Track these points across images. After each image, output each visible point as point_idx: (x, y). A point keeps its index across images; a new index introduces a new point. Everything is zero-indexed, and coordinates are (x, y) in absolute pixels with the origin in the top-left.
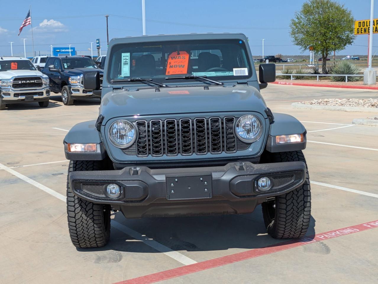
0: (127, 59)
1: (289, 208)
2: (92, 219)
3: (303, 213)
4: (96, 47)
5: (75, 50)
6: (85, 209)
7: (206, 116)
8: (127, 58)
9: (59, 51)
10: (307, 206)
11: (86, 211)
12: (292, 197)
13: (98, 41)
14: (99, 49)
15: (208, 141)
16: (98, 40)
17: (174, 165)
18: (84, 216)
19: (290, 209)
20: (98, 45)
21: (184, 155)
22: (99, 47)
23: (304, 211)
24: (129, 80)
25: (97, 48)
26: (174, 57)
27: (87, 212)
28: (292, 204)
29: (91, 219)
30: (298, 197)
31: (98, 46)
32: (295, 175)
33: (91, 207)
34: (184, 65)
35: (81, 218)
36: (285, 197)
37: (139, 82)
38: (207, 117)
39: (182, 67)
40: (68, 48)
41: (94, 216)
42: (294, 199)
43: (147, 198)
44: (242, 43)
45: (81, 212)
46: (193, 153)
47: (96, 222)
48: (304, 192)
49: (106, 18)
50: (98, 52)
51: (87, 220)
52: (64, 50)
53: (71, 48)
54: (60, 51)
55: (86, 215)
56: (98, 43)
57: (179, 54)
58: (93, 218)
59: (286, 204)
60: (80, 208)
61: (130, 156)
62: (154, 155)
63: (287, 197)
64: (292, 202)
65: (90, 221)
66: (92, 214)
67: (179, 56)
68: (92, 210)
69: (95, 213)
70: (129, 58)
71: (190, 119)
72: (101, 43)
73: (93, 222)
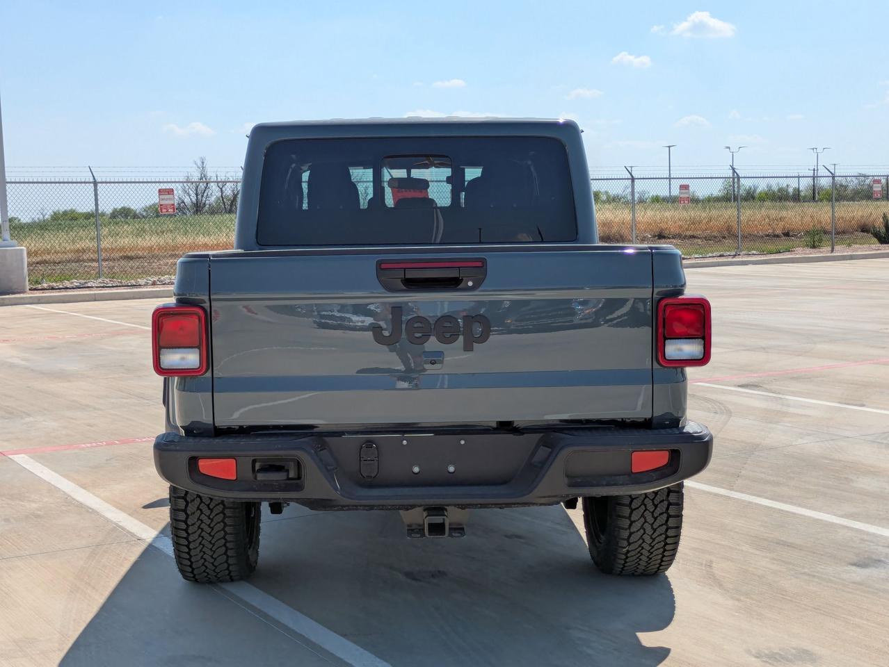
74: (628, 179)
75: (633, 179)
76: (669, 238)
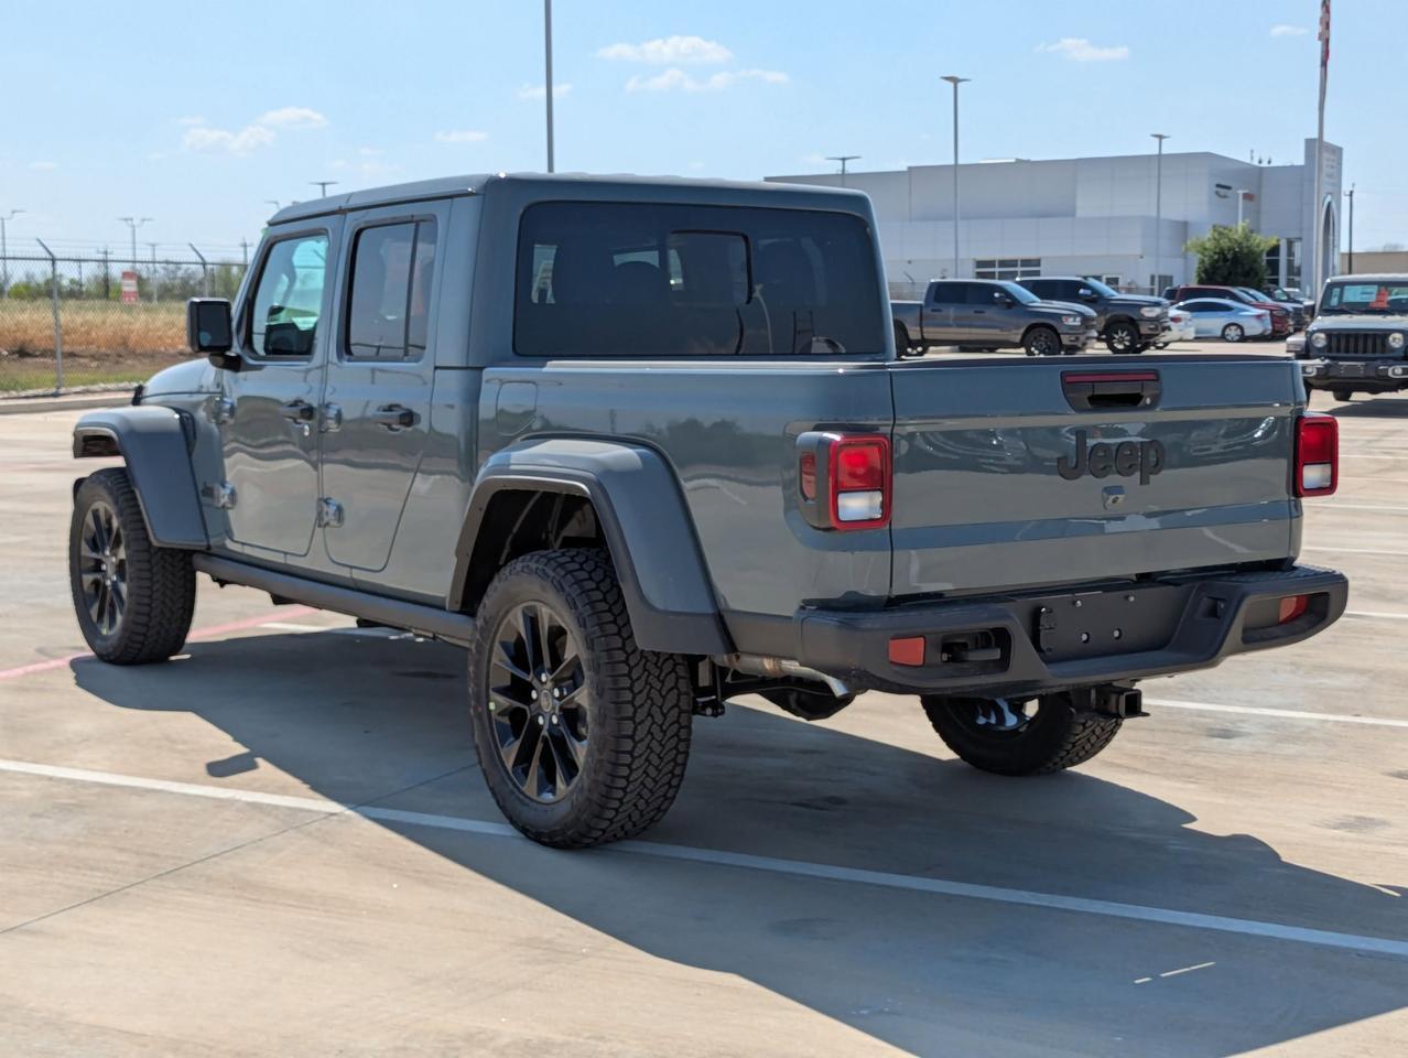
74: (46, 259)
75: (54, 260)
76: (37, 356)
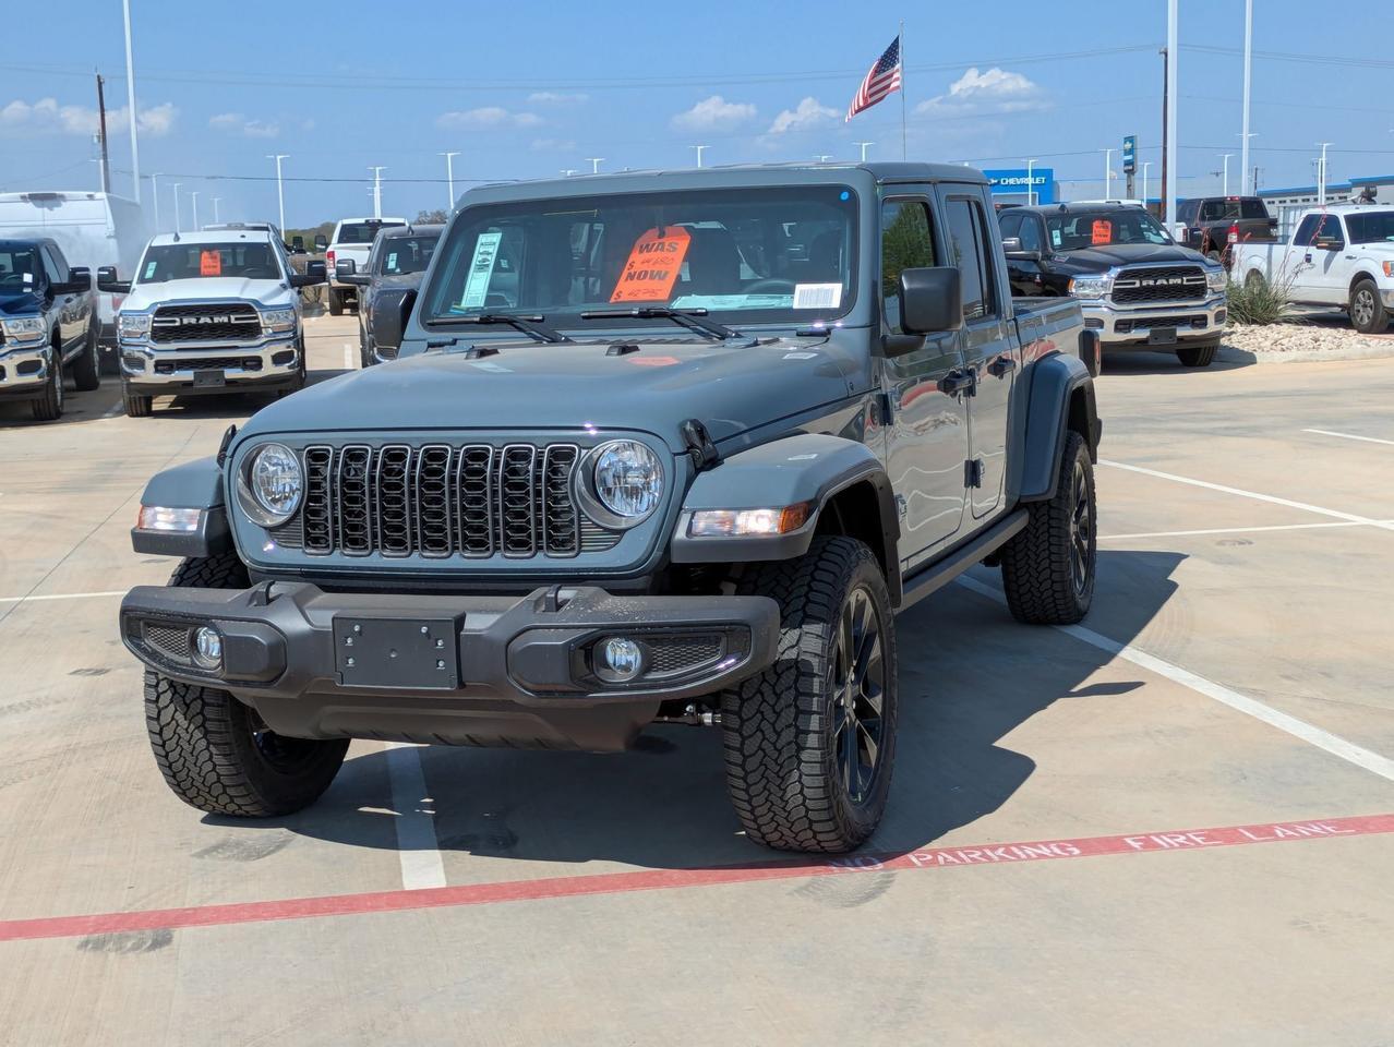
0: (489, 254)
1: (751, 746)
2: (201, 728)
3: (798, 769)
4: (1122, 167)
5: (1054, 179)
6: (184, 697)
7: (494, 438)
8: (491, 250)
9: (995, 184)
10: (808, 746)
11: (185, 703)
12: (759, 711)
13: (1128, 145)
14: (1133, 174)
15: (494, 518)
16: (1130, 139)
17: (401, 584)
18: (179, 717)
19: (756, 749)
20: (1129, 157)
21: (427, 557)
22: (1131, 168)
23: (800, 761)
24: (478, 319)
25: (1125, 171)
26: (648, 245)
27: (188, 706)
28: (759, 734)
29: (197, 728)
30: (778, 714)
31: (1127, 163)
32: (724, 639)
33: (198, 694)
34: (667, 273)
35: (174, 722)
36: (737, 709)
37: (505, 326)
38: (497, 445)
39: (660, 278)
40: (1024, 173)
41: (205, 719)
42: (764, 719)
43: (284, 675)
44: (849, 198)
45: (172, 706)
46: (453, 552)
47: (215, 738)
48: (796, 699)
49: (1163, 55)
50: (1129, 186)
51: (190, 731)
52: (1012, 181)
53: (1036, 173)
54: (999, 182)
55: (185, 714)
56: (1130, 152)
57: (662, 235)
58: (203, 725)
59: (739, 731)
60: (169, 694)
61: (286, 550)
62: (348, 551)
63: (744, 709)
64: (759, 729)
65: (198, 734)
66: (201, 713)
67: (661, 241)
68: (199, 701)
69: (210, 712)
70: (494, 250)
71: (450, 446)
72: (1139, 153)
73: (205, 736)
